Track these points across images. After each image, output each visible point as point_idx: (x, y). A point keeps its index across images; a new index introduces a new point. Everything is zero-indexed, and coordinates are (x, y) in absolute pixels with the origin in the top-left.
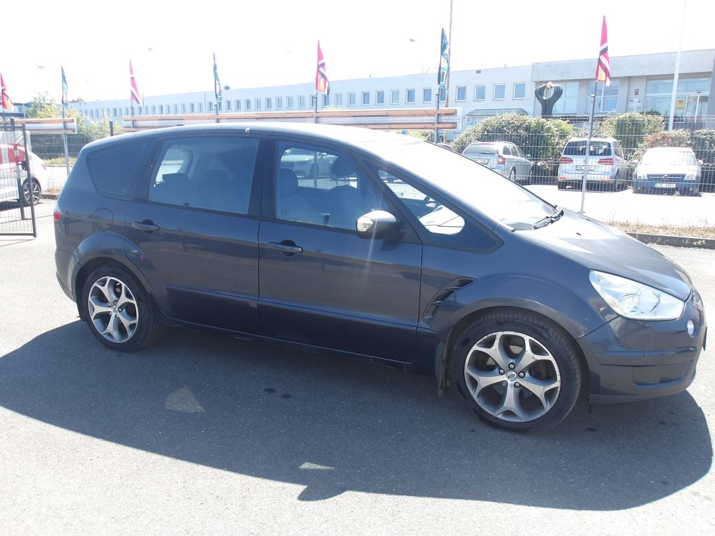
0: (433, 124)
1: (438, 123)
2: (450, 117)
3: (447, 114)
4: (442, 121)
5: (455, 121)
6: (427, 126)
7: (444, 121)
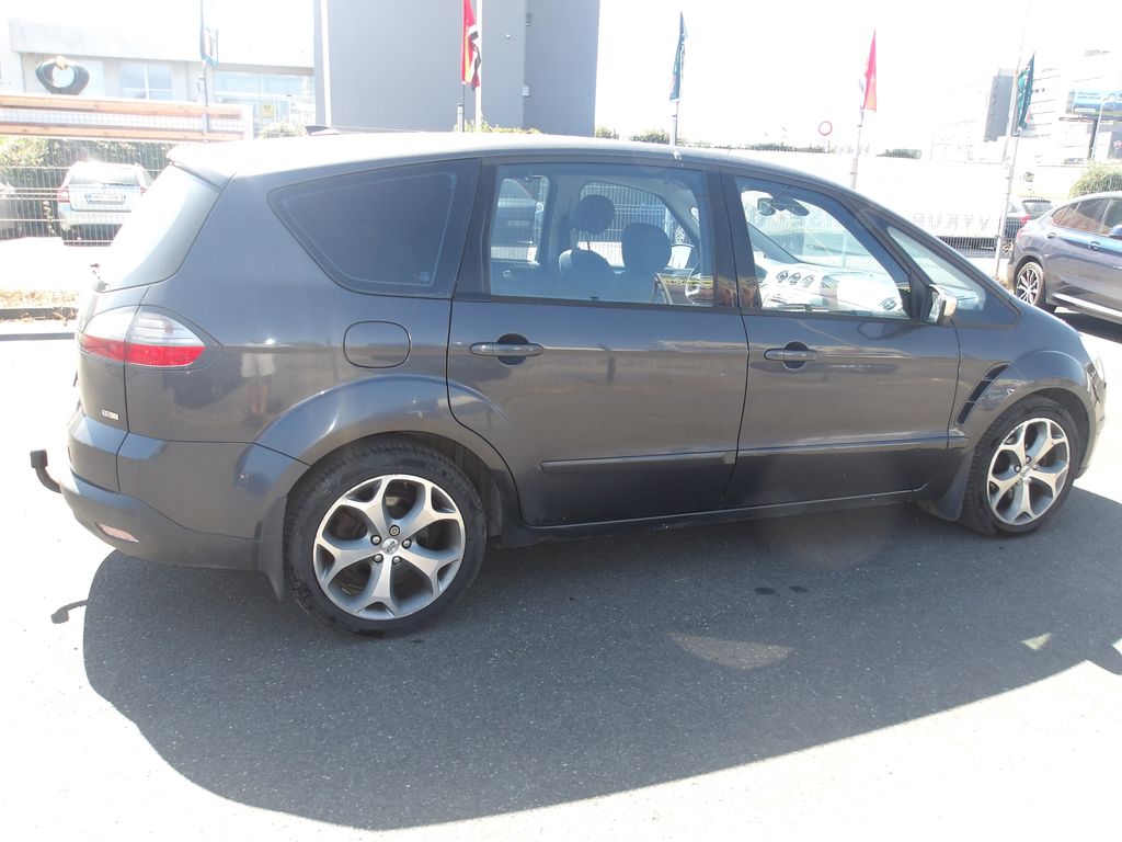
0: (201, 132)
1: (209, 131)
2: (230, 122)
3: (222, 116)
4: (214, 128)
5: (240, 130)
6: (190, 135)
7: (219, 128)
